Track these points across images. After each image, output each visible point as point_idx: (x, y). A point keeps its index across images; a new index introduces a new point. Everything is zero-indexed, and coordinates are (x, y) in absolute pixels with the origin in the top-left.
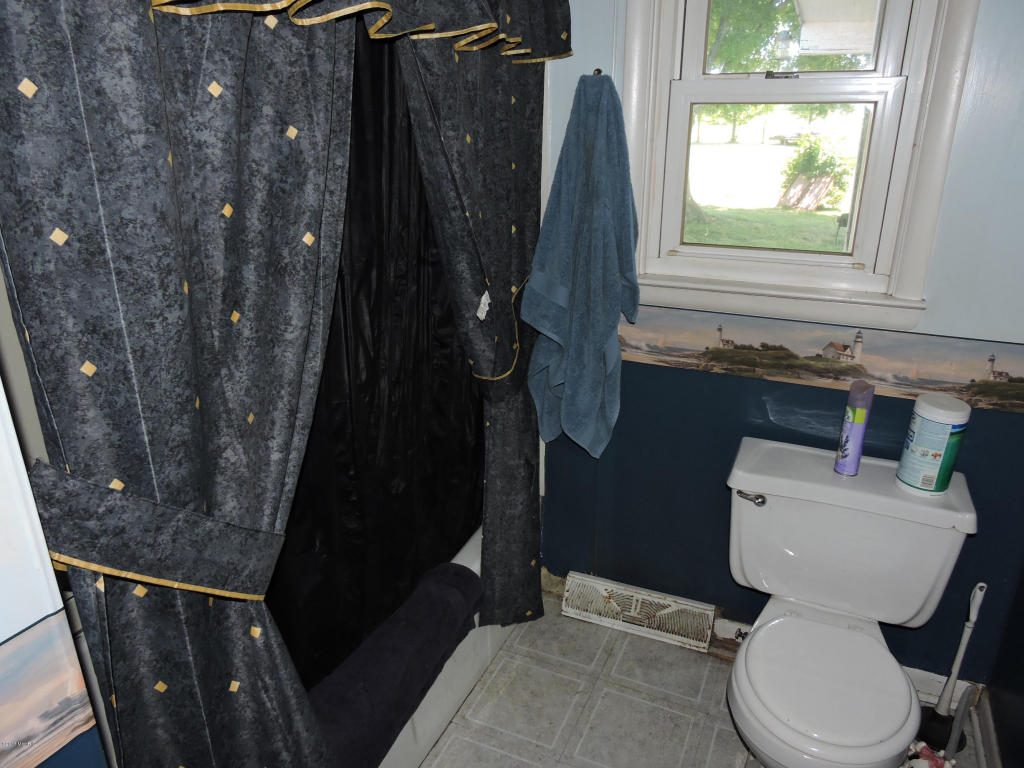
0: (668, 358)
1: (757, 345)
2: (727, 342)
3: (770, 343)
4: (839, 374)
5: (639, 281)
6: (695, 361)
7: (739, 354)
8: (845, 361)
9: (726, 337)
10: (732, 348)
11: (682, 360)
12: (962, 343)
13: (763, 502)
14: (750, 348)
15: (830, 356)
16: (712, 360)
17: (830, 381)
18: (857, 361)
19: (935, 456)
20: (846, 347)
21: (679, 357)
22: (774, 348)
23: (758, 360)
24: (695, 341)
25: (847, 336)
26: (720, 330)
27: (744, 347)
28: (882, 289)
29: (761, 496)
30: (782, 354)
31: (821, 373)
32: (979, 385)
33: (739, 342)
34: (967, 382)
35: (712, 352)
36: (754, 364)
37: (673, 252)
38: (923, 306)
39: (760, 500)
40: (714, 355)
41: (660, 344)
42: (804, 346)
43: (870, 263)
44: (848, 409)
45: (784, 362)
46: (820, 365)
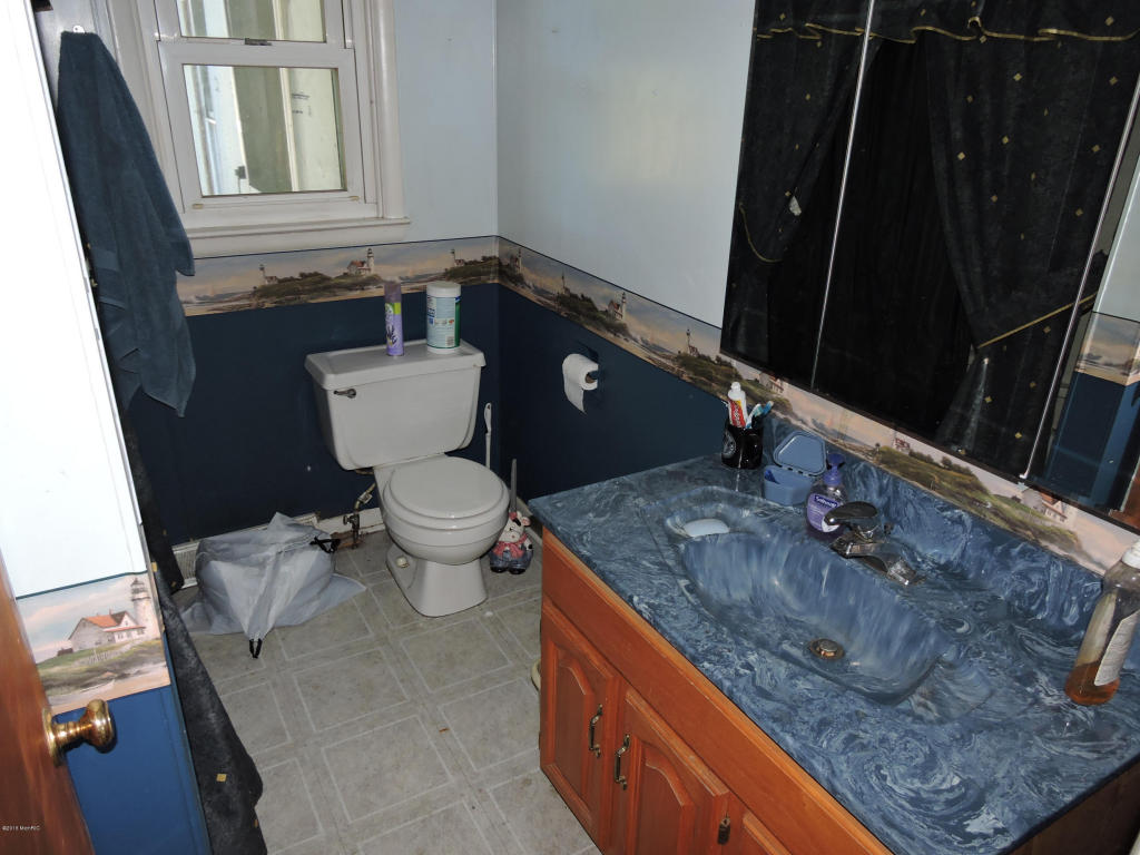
0: (221, 305)
1: (297, 276)
2: (272, 278)
3: (307, 271)
4: (363, 285)
5: (189, 236)
6: (247, 302)
7: (283, 287)
8: (365, 274)
9: (269, 274)
10: (276, 283)
11: (234, 303)
12: (435, 244)
13: (355, 394)
14: (292, 279)
15: (353, 273)
16: (261, 297)
17: (358, 292)
18: (373, 272)
19: (451, 322)
20: (363, 263)
21: (230, 301)
22: (311, 275)
23: (300, 288)
24: (243, 282)
25: (361, 255)
26: (262, 269)
27: (286, 280)
28: (374, 214)
29: (353, 390)
30: (317, 279)
31: (350, 288)
32: (451, 272)
33: (281, 277)
34: (443, 271)
35: (259, 291)
36: (298, 293)
37: (196, 206)
38: (408, 221)
39: (351, 393)
40: (262, 292)
41: (209, 294)
42: (332, 268)
43: (361, 195)
44: (388, 305)
45: (320, 285)
46: (348, 281)
